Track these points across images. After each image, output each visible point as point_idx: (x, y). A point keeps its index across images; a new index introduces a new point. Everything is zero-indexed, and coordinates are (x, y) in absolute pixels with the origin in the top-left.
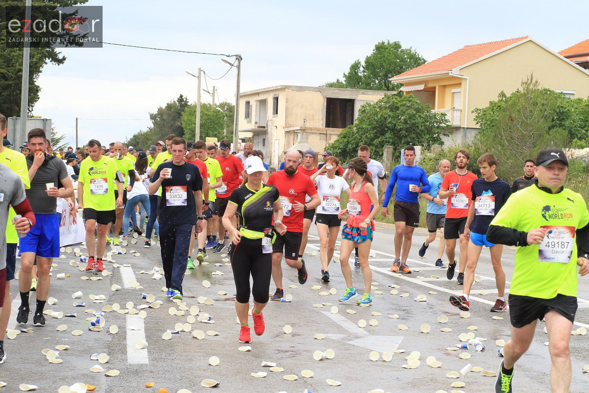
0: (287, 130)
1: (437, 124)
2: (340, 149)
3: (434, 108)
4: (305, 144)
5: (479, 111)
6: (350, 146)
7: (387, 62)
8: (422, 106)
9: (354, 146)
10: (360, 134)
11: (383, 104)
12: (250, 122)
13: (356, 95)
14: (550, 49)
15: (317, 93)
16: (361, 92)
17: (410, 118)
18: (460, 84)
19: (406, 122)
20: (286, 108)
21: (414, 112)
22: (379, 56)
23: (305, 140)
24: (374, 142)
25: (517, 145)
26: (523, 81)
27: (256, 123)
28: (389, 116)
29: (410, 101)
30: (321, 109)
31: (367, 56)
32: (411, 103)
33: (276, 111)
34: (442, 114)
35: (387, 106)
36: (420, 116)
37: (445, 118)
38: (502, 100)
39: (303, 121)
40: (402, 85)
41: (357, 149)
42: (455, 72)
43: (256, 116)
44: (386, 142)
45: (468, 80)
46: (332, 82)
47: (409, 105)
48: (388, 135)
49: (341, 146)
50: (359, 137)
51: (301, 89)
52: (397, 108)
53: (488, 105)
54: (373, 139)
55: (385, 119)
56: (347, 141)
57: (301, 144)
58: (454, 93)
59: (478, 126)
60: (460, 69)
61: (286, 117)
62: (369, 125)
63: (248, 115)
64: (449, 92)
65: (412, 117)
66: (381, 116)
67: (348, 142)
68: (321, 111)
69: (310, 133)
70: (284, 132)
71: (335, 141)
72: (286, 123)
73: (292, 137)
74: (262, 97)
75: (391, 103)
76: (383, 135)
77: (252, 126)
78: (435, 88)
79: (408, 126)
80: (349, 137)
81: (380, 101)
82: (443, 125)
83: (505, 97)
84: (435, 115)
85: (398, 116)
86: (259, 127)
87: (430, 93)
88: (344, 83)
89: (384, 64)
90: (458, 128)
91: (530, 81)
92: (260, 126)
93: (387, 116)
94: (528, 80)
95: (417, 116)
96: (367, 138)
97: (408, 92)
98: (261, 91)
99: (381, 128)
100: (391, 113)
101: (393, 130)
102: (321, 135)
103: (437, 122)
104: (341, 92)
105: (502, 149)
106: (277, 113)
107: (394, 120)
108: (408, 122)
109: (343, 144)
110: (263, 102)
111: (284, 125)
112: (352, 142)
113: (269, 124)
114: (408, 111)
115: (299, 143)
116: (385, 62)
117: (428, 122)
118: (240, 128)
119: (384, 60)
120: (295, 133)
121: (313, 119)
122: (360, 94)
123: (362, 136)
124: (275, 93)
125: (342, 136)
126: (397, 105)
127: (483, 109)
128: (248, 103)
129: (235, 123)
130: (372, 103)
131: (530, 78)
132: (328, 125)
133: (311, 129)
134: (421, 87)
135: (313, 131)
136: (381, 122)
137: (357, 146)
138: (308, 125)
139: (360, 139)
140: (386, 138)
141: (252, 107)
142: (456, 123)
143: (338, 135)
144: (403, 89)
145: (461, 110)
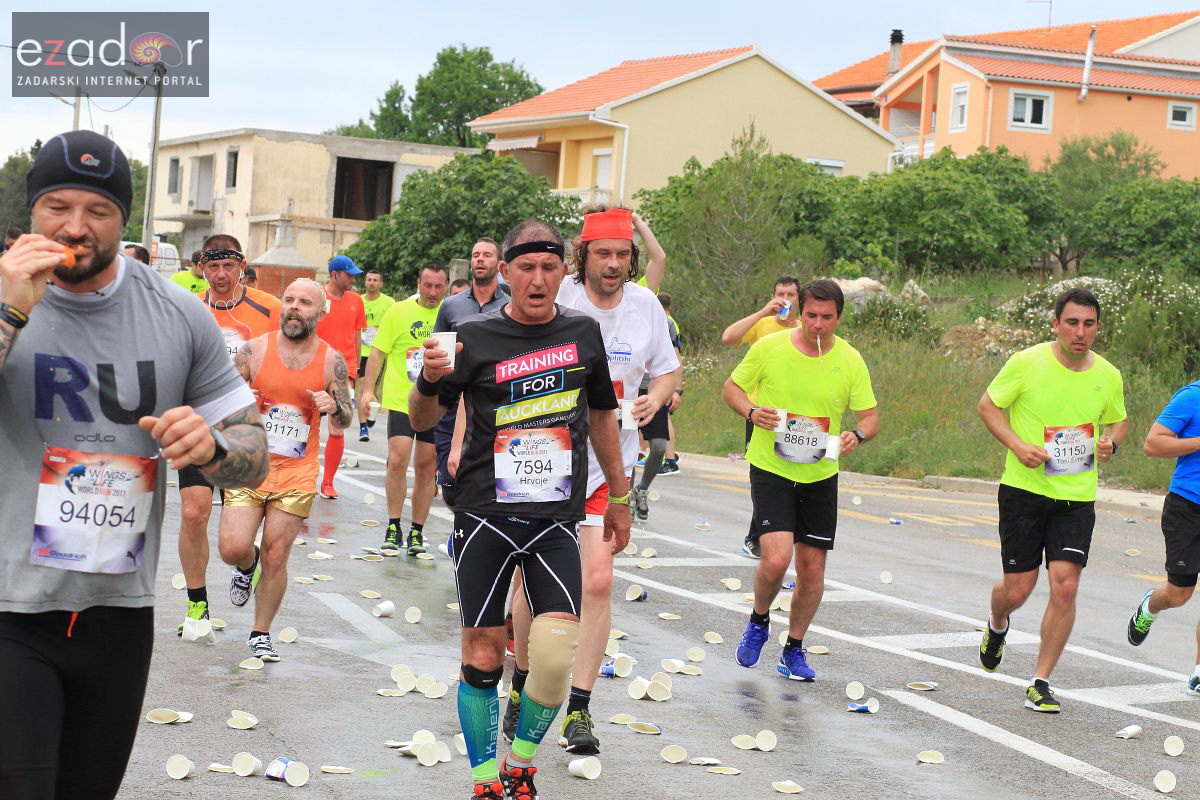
0: (255, 219)
1: (561, 219)
2: (360, 261)
3: (555, 186)
4: (291, 250)
5: (647, 196)
6: (381, 258)
7: (462, 88)
8: (532, 182)
9: (391, 257)
10: (404, 233)
11: (451, 173)
12: (178, 200)
13: (398, 153)
14: (797, 74)
15: (318, 146)
16: (408, 148)
17: (507, 203)
18: (609, 140)
19: (497, 212)
20: (255, 176)
21: (516, 192)
22: (446, 75)
23: (289, 241)
24: (432, 251)
25: (723, 268)
26: (736, 138)
27: (191, 203)
28: (464, 199)
29: (507, 170)
30: (325, 179)
31: (420, 76)
32: (509, 174)
33: (232, 181)
34: (572, 199)
35: (463, 178)
36: (526, 200)
37: (577, 207)
38: (692, 174)
39: (286, 203)
40: (492, 136)
41: (396, 264)
42: (601, 114)
43: (191, 189)
44: (456, 251)
45: (627, 132)
46: (349, 125)
47: (505, 177)
48: (459, 237)
49: (363, 258)
50: (400, 240)
51: (285, 137)
52: (481, 184)
53: (666, 184)
54: (429, 245)
55: (456, 204)
56: (377, 247)
57: (282, 249)
58: (597, 156)
60: (613, 109)
61: (254, 192)
62: (422, 215)
63: (174, 187)
64: (587, 154)
65: (509, 201)
66: (448, 198)
67: (378, 250)
68: (324, 184)
69: (300, 228)
70: (247, 225)
71: (351, 247)
72: (252, 206)
73: (263, 235)
74: (204, 151)
75: (469, 173)
76: (451, 236)
77: (183, 209)
78: (558, 145)
79: (501, 220)
80: (380, 239)
81: (447, 168)
82: (572, 220)
83: (700, 167)
84: (558, 201)
85: (483, 199)
86: (196, 212)
87: (549, 154)
88: (374, 129)
89: (456, 93)
91: (748, 136)
92: (200, 209)
93: (459, 198)
94: (745, 134)
95: (520, 200)
96: (417, 242)
97: (504, 153)
98: (204, 138)
99: (445, 222)
100: (467, 194)
101: (469, 225)
102: (324, 233)
103: (561, 216)
104: (367, 146)
105: (691, 275)
106: (234, 185)
107: (473, 206)
108: (503, 212)
109: (367, 253)
110: (207, 162)
111: (248, 209)
112: (387, 248)
113: (218, 206)
114: (503, 191)
115: (279, 247)
116: (459, 89)
117: (543, 213)
118: (158, 212)
119: (456, 84)
120: (270, 226)
121: (308, 200)
122: (406, 152)
123: (407, 237)
124: (234, 144)
125: (366, 236)
126: (482, 178)
127: (655, 192)
128: (175, 162)
129: (147, 201)
130: (430, 172)
131: (748, 131)
132: (339, 212)
133: (302, 219)
134: (532, 142)
135: (308, 225)
136: (447, 210)
137: (396, 258)
138: (296, 211)
139: (402, 244)
140: (456, 244)
141: (182, 171)
143: (359, 234)
144: (495, 146)
145: (610, 191)
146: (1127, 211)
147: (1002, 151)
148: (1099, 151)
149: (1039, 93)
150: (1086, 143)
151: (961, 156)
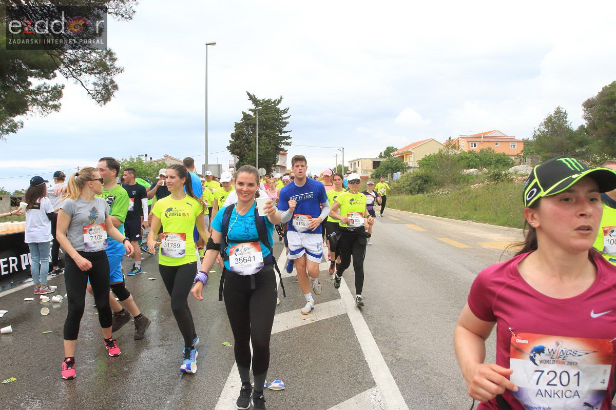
3: (404, 161)
8: (401, 161)
11: (388, 161)
14: (441, 142)
18: (411, 154)
19: (395, 166)
31: (384, 151)
32: (397, 160)
36: (399, 164)
37: (407, 164)
40: (394, 155)
42: (410, 150)
44: (389, 172)
45: (414, 153)
48: (390, 170)
49: (376, 174)
50: (381, 171)
53: (421, 159)
55: (389, 165)
56: (378, 173)
58: (410, 157)
59: (418, 166)
60: (412, 149)
62: (384, 167)
64: (408, 157)
76: (388, 170)
78: (404, 156)
80: (379, 171)
82: (407, 166)
84: (405, 163)
87: (402, 157)
90: (411, 167)
99: (387, 168)
101: (391, 168)
103: (405, 165)
107: (391, 165)
114: (396, 163)
117: (402, 165)
125: (376, 171)
128: (351, 164)
130: (385, 161)
133: (368, 170)
134: (400, 156)
136: (387, 166)
142: (411, 166)
144: (394, 157)
145: (412, 161)
146: (492, 158)
147: (472, 151)
148: (486, 150)
149: (475, 143)
150: (483, 149)
151: (466, 151)
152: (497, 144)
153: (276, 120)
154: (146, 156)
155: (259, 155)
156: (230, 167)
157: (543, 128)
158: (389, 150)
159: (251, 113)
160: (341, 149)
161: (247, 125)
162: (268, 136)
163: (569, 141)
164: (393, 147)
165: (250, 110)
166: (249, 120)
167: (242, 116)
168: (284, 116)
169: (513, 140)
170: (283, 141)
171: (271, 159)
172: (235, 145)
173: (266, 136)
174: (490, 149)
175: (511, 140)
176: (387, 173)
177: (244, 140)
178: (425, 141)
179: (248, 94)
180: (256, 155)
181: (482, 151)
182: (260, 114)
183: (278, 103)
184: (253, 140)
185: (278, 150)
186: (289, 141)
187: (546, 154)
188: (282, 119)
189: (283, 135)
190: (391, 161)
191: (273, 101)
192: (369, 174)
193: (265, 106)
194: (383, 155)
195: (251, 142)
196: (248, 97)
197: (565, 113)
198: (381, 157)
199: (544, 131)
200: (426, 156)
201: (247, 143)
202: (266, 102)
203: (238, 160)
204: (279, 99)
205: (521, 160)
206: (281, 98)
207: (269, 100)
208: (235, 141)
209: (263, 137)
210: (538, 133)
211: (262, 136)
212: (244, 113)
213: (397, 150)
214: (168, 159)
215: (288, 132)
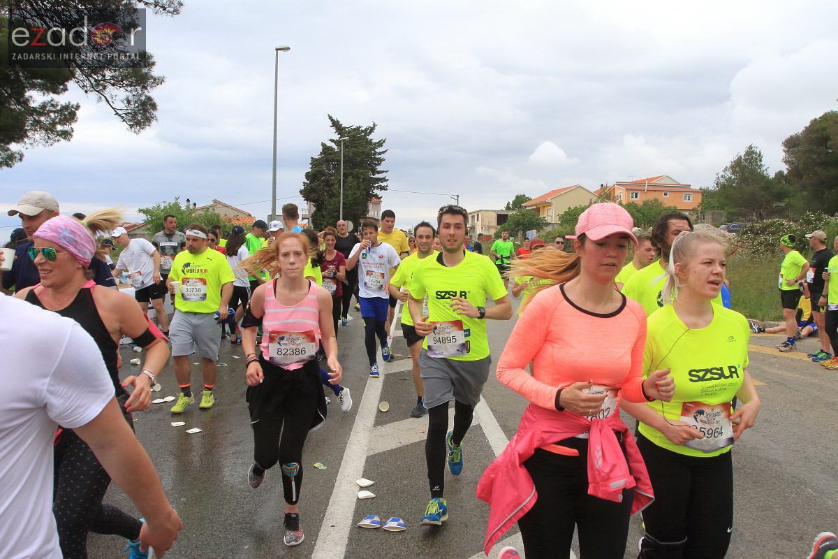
3: (541, 216)
5: (560, 216)
8: (535, 215)
10: (509, 226)
11: (518, 215)
13: (508, 213)
17: (530, 219)
18: (550, 205)
19: (528, 221)
21: (532, 217)
30: (495, 219)
31: (513, 200)
32: (530, 214)
34: (544, 217)
35: (521, 214)
36: (534, 219)
37: (544, 219)
40: (526, 207)
42: (549, 200)
44: (520, 230)
45: (554, 204)
48: (521, 226)
54: (514, 229)
55: (519, 220)
58: (548, 209)
59: (559, 222)
60: (551, 199)
62: (513, 223)
64: (546, 209)
76: (519, 226)
78: (540, 207)
82: (544, 222)
84: (541, 218)
85: (525, 219)
87: (538, 210)
90: (550, 223)
97: (528, 209)
99: (518, 224)
100: (522, 217)
101: (523, 224)
103: (541, 221)
107: (523, 220)
114: (529, 217)
117: (537, 221)
121: (492, 222)
130: (514, 215)
132: (498, 224)
133: (490, 226)
134: (534, 207)
135: (492, 227)
136: (517, 221)
138: (484, 224)
140: (520, 228)
142: (549, 221)
145: (551, 216)
147: (633, 202)
148: (651, 202)
149: (636, 192)
150: (648, 201)
152: (666, 194)
153: (368, 155)
154: (188, 200)
155: (344, 203)
156: (303, 219)
157: (729, 174)
158: (520, 200)
159: (334, 146)
160: (456, 197)
161: (328, 161)
162: (356, 177)
163: (763, 193)
164: (524, 196)
165: (332, 141)
166: (330, 154)
167: (320, 149)
168: (378, 150)
169: (688, 190)
170: (377, 185)
171: (360, 208)
172: (311, 188)
173: (353, 177)
174: (656, 200)
175: (684, 189)
176: (518, 231)
177: (322, 182)
178: (570, 188)
179: (330, 118)
180: (340, 202)
181: (645, 203)
182: (346, 146)
183: (370, 133)
184: (336, 182)
185: (369, 196)
186: (384, 184)
187: (730, 210)
188: (375, 154)
189: (377, 176)
190: (523, 215)
191: (363, 129)
192: (492, 232)
193: (354, 136)
194: (510, 206)
195: (333, 185)
196: (330, 123)
197: (759, 155)
198: (508, 208)
199: (730, 178)
200: (570, 208)
201: (327, 185)
202: (355, 130)
203: (315, 209)
204: (372, 126)
205: (698, 217)
206: (374, 125)
207: (358, 128)
208: (311, 183)
209: (350, 179)
210: (722, 180)
211: (348, 177)
212: (323, 145)
213: (530, 199)
214: (219, 205)
215: (383, 172)
